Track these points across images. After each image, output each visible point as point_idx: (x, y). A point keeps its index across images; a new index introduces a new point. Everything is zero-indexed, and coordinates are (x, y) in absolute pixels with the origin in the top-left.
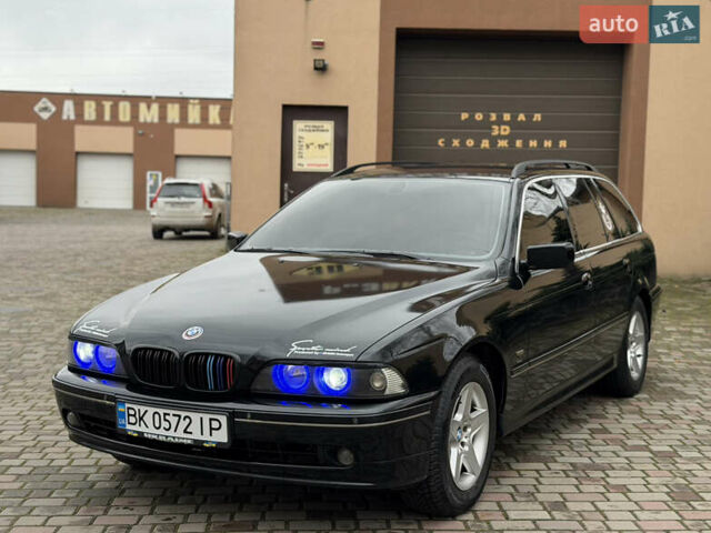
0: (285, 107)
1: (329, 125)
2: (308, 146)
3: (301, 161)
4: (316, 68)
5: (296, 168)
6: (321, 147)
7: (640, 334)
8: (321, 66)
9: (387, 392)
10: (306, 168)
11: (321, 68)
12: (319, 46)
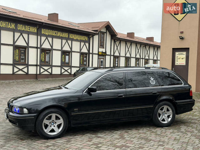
0: (173, 49)
1: (185, 53)
2: (179, 59)
3: (177, 62)
4: (180, 39)
5: (176, 64)
6: (183, 59)
7: (171, 111)
8: (181, 38)
9: (24, 113)
10: (178, 64)
11: (182, 38)
12: (182, 32)
